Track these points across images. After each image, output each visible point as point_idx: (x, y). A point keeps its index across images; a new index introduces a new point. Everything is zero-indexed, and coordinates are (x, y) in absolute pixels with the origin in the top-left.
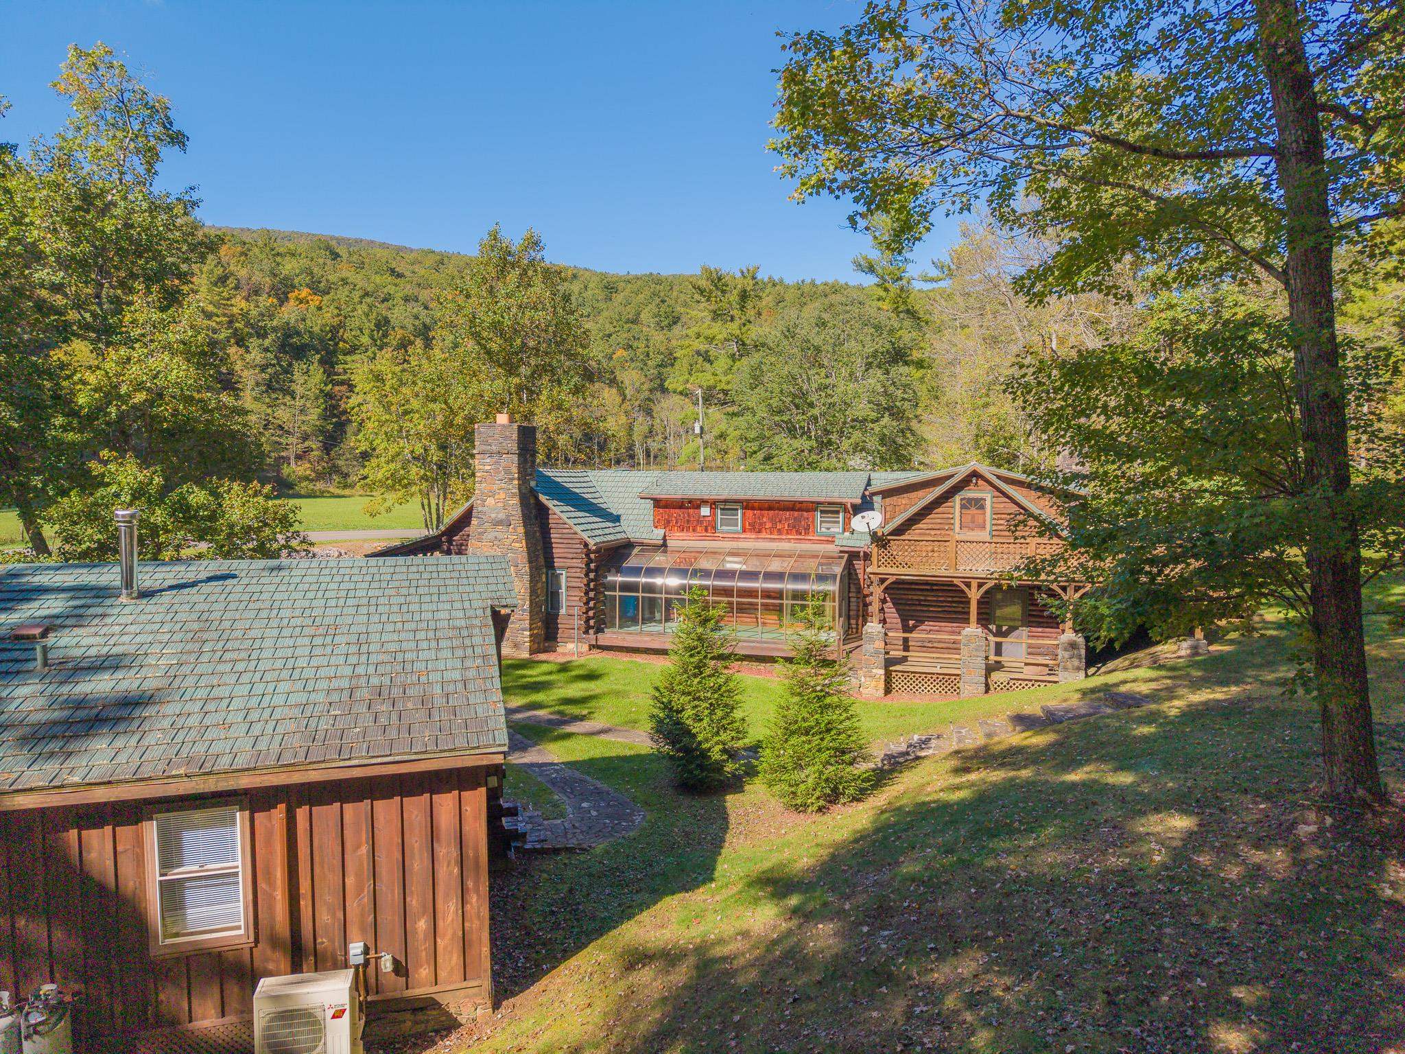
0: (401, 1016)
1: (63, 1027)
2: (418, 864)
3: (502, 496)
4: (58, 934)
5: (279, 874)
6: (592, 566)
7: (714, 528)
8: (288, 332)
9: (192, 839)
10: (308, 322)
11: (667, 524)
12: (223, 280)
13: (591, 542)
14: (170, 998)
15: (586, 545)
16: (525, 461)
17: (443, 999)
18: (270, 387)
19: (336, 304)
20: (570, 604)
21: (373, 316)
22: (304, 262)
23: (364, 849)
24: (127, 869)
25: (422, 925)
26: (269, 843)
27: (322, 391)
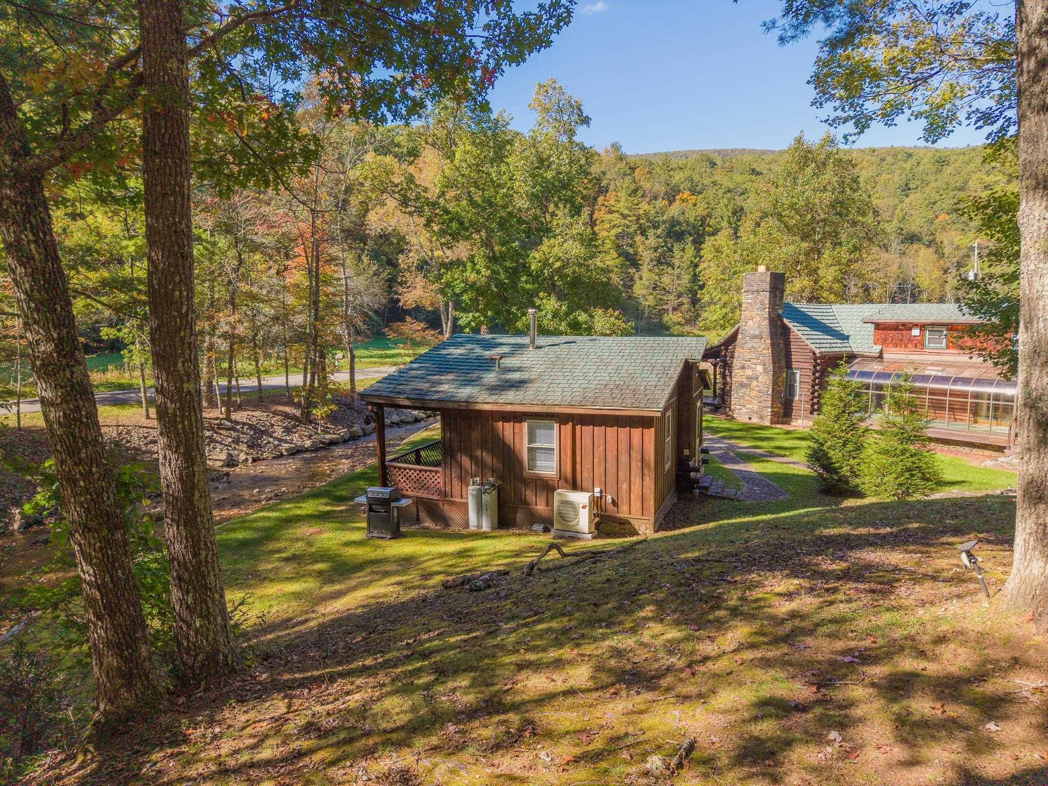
0: (615, 524)
1: (495, 493)
2: (624, 459)
3: (758, 319)
4: (495, 461)
5: (569, 452)
6: (818, 368)
7: (923, 345)
8: (674, 223)
9: (540, 433)
10: (687, 215)
11: (884, 342)
12: (635, 192)
13: (817, 351)
14: (530, 495)
15: (814, 354)
16: (775, 296)
17: (633, 522)
18: (659, 262)
19: (706, 200)
20: (802, 394)
21: (730, 207)
22: (687, 173)
23: (602, 448)
24: (517, 440)
25: (625, 486)
26: (565, 437)
27: (692, 262)
